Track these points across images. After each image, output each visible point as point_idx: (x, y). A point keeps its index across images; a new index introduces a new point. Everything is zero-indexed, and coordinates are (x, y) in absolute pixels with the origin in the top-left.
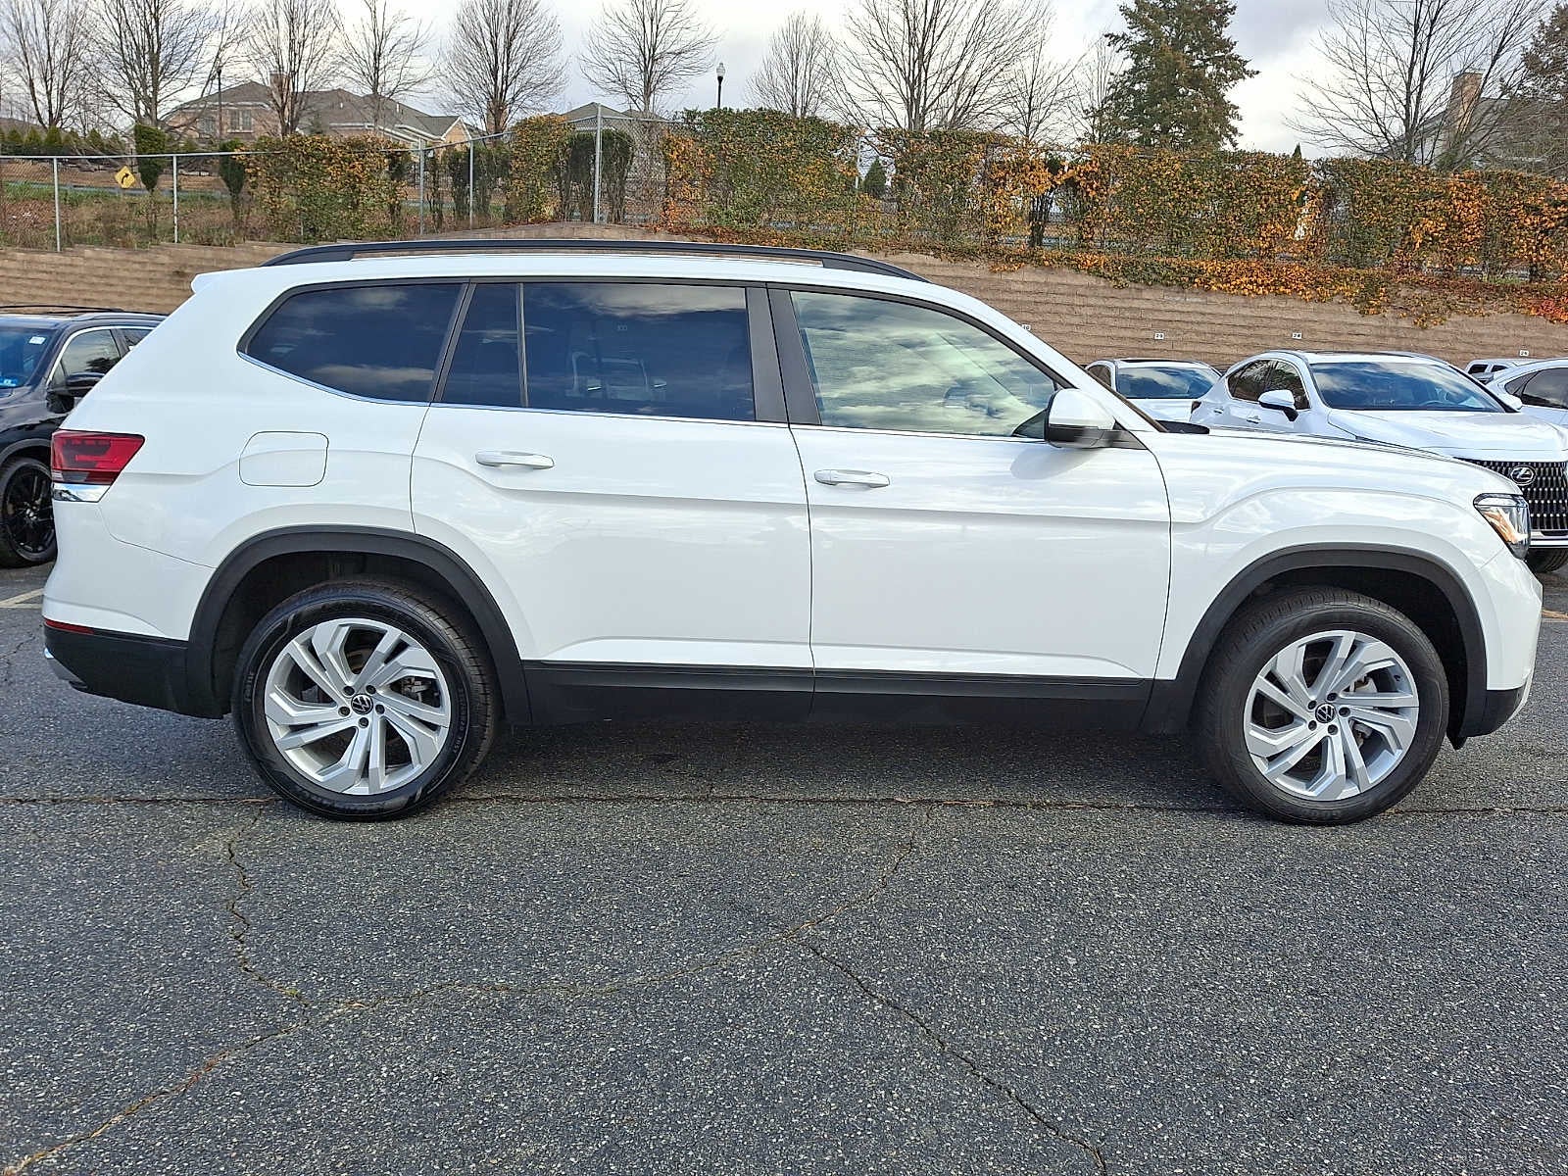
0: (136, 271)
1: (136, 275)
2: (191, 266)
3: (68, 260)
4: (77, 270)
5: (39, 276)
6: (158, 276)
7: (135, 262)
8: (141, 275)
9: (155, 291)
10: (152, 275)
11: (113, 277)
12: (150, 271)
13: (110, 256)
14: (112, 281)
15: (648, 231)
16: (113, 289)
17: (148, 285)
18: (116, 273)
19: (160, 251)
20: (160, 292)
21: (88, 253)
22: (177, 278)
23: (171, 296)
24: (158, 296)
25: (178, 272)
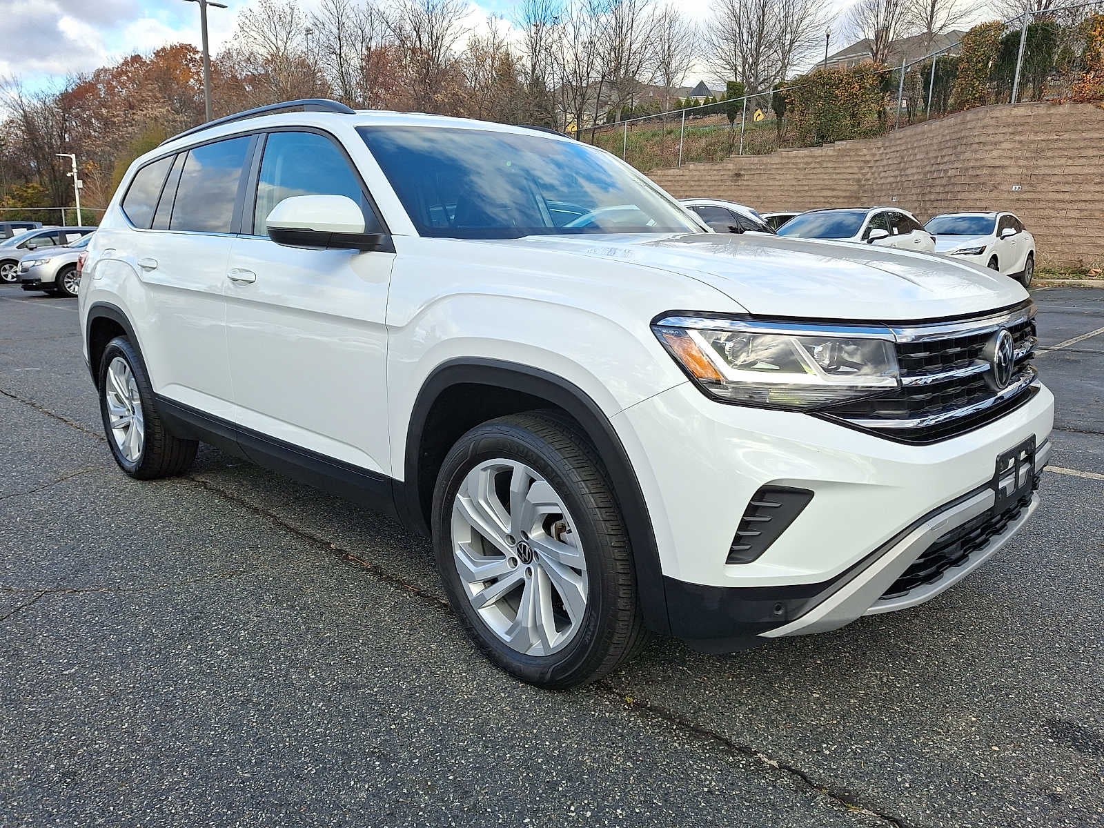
0: (714, 175)
1: (713, 178)
2: (745, 169)
3: (681, 172)
4: (685, 178)
5: (666, 183)
6: (726, 177)
7: (714, 170)
8: (717, 178)
9: (723, 188)
10: (722, 178)
11: (702, 181)
12: (722, 175)
13: (702, 168)
14: (702, 183)
15: (1054, 105)
16: (701, 188)
17: (720, 184)
18: (704, 178)
19: (729, 161)
20: (726, 188)
21: (692, 166)
22: (735, 178)
23: (731, 190)
24: (724, 191)
25: (736, 174)
